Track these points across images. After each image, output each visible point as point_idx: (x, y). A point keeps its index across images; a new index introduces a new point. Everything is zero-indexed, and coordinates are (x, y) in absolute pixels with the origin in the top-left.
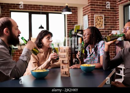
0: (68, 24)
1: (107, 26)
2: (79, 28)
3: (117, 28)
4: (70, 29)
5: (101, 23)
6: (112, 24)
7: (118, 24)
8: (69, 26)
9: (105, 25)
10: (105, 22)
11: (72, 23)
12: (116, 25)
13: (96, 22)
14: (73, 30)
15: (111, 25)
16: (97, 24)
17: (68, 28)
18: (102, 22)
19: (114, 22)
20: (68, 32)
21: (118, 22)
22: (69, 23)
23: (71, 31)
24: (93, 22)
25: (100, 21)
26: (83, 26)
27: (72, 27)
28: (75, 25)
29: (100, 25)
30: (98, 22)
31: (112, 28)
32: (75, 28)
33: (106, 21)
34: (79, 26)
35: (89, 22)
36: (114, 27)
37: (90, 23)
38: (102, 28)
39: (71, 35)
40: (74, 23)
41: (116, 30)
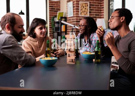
0: (50, 11)
1: (92, 13)
2: (63, 15)
3: (102, 16)
4: (52, 16)
5: (86, 10)
6: (97, 11)
7: (103, 13)
8: (51, 12)
9: (90, 12)
10: (90, 10)
11: (54, 9)
12: (101, 13)
13: (81, 9)
14: (56, 16)
15: (96, 13)
16: (82, 11)
17: (50, 15)
18: (88, 9)
19: (98, 10)
20: (50, 19)
21: (103, 10)
22: (52, 9)
23: (54, 18)
24: (78, 9)
25: (86, 9)
26: (67, 13)
27: (55, 13)
28: (58, 12)
29: (85, 13)
30: (84, 10)
31: (97, 16)
32: (58, 14)
33: (91, 8)
34: (63, 13)
35: (73, 9)
36: (99, 15)
37: (75, 10)
38: (87, 15)
39: (53, 22)
40: (57, 9)
41: (101, 18)
